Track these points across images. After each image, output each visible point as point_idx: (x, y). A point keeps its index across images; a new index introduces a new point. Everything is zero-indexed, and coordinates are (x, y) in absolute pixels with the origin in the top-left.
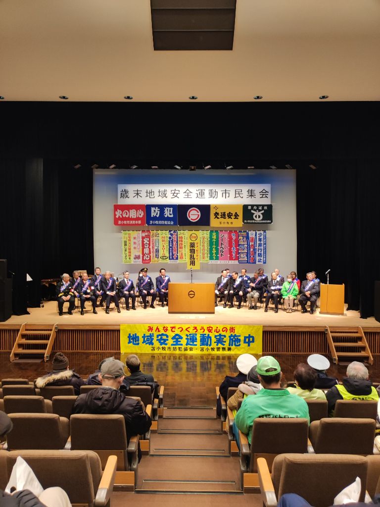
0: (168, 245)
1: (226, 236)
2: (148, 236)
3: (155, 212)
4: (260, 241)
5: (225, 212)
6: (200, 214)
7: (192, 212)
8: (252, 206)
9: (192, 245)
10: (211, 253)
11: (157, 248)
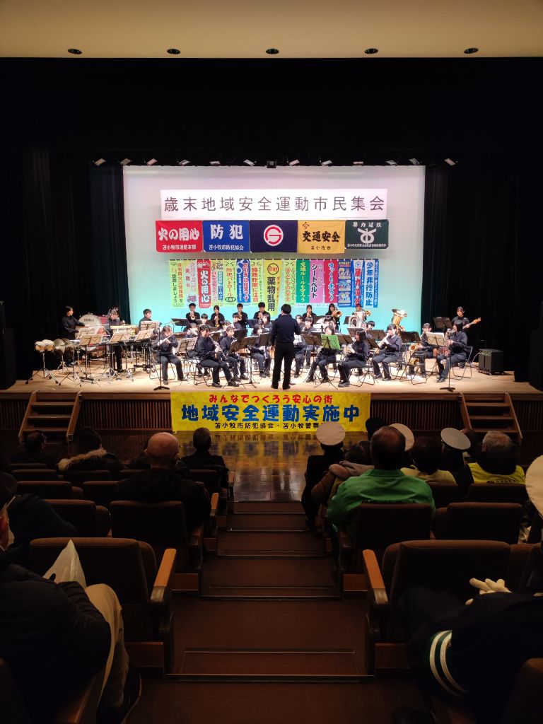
0: (236, 281)
1: (321, 267)
2: (207, 268)
3: (216, 232)
4: (370, 274)
5: (319, 232)
6: (282, 234)
7: (271, 232)
8: (360, 222)
9: (271, 281)
10: (298, 293)
11: (220, 285)
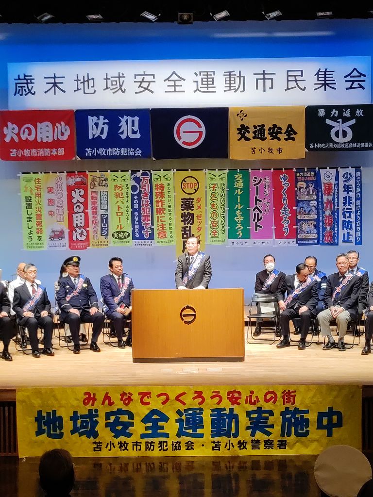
0: (130, 205)
1: (267, 181)
2: (83, 185)
3: (97, 128)
4: (348, 192)
5: (263, 126)
6: (203, 129)
7: (186, 127)
8: (328, 109)
9: (187, 204)
10: (232, 223)
11: (103, 212)
